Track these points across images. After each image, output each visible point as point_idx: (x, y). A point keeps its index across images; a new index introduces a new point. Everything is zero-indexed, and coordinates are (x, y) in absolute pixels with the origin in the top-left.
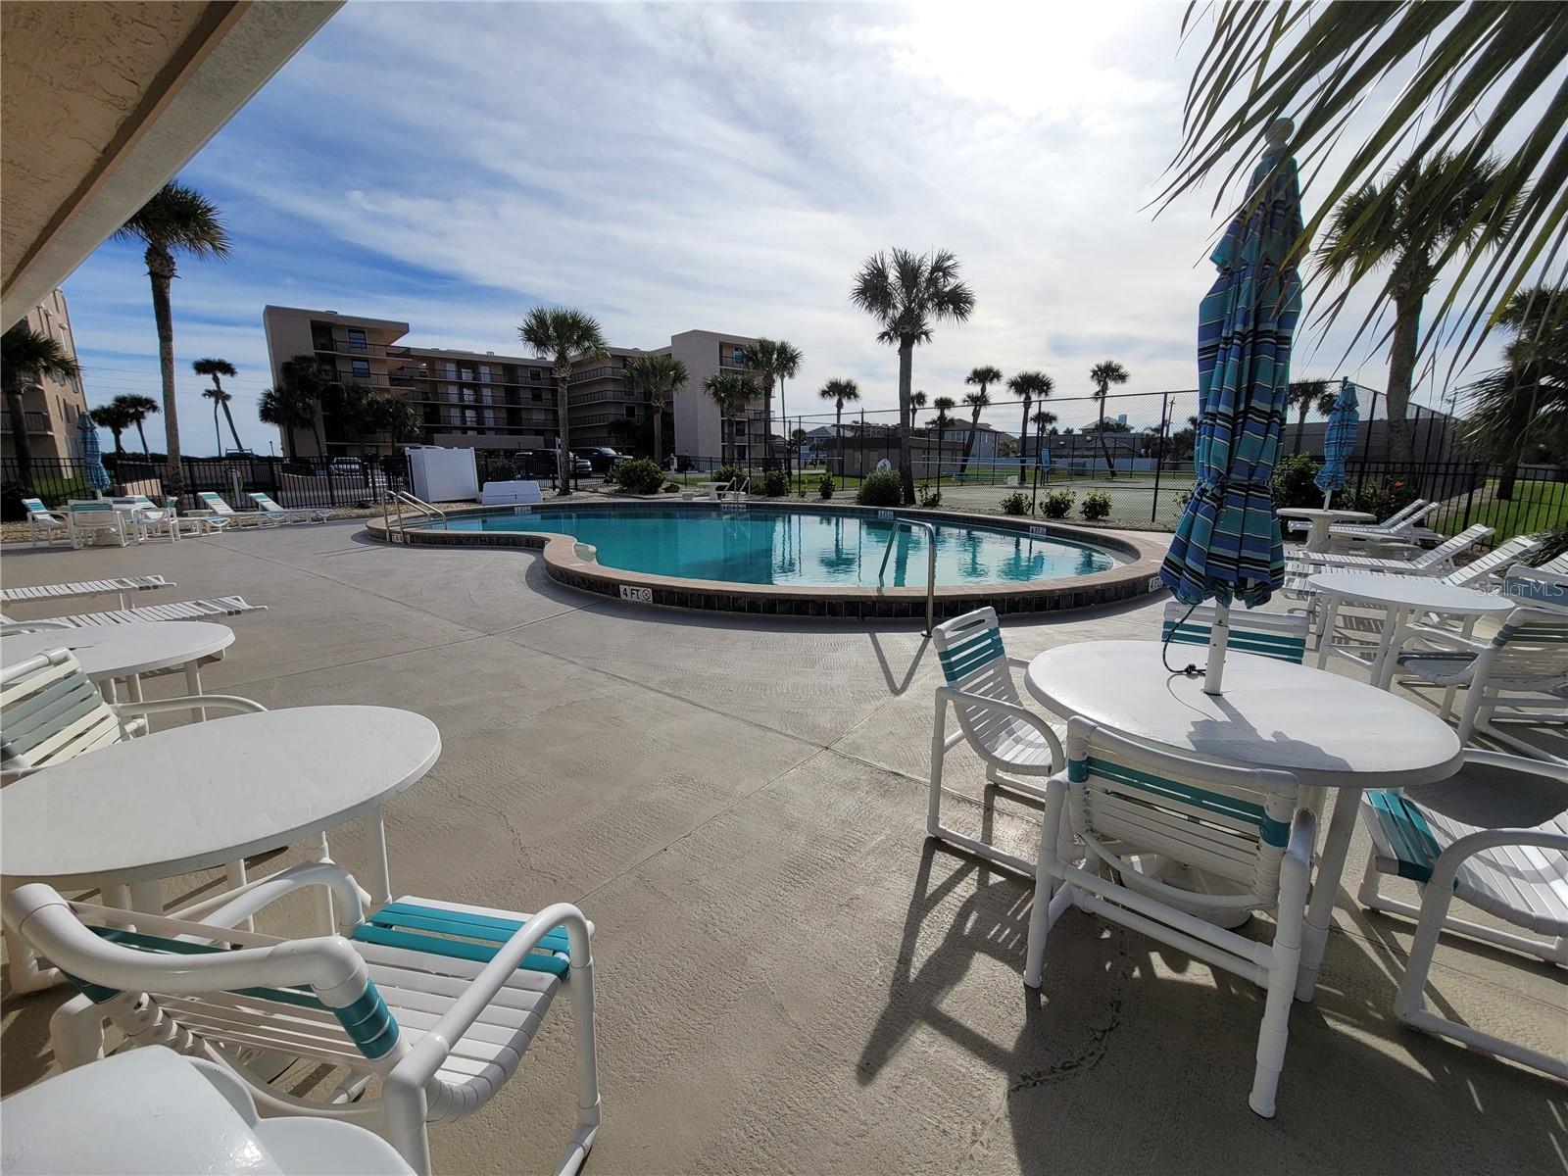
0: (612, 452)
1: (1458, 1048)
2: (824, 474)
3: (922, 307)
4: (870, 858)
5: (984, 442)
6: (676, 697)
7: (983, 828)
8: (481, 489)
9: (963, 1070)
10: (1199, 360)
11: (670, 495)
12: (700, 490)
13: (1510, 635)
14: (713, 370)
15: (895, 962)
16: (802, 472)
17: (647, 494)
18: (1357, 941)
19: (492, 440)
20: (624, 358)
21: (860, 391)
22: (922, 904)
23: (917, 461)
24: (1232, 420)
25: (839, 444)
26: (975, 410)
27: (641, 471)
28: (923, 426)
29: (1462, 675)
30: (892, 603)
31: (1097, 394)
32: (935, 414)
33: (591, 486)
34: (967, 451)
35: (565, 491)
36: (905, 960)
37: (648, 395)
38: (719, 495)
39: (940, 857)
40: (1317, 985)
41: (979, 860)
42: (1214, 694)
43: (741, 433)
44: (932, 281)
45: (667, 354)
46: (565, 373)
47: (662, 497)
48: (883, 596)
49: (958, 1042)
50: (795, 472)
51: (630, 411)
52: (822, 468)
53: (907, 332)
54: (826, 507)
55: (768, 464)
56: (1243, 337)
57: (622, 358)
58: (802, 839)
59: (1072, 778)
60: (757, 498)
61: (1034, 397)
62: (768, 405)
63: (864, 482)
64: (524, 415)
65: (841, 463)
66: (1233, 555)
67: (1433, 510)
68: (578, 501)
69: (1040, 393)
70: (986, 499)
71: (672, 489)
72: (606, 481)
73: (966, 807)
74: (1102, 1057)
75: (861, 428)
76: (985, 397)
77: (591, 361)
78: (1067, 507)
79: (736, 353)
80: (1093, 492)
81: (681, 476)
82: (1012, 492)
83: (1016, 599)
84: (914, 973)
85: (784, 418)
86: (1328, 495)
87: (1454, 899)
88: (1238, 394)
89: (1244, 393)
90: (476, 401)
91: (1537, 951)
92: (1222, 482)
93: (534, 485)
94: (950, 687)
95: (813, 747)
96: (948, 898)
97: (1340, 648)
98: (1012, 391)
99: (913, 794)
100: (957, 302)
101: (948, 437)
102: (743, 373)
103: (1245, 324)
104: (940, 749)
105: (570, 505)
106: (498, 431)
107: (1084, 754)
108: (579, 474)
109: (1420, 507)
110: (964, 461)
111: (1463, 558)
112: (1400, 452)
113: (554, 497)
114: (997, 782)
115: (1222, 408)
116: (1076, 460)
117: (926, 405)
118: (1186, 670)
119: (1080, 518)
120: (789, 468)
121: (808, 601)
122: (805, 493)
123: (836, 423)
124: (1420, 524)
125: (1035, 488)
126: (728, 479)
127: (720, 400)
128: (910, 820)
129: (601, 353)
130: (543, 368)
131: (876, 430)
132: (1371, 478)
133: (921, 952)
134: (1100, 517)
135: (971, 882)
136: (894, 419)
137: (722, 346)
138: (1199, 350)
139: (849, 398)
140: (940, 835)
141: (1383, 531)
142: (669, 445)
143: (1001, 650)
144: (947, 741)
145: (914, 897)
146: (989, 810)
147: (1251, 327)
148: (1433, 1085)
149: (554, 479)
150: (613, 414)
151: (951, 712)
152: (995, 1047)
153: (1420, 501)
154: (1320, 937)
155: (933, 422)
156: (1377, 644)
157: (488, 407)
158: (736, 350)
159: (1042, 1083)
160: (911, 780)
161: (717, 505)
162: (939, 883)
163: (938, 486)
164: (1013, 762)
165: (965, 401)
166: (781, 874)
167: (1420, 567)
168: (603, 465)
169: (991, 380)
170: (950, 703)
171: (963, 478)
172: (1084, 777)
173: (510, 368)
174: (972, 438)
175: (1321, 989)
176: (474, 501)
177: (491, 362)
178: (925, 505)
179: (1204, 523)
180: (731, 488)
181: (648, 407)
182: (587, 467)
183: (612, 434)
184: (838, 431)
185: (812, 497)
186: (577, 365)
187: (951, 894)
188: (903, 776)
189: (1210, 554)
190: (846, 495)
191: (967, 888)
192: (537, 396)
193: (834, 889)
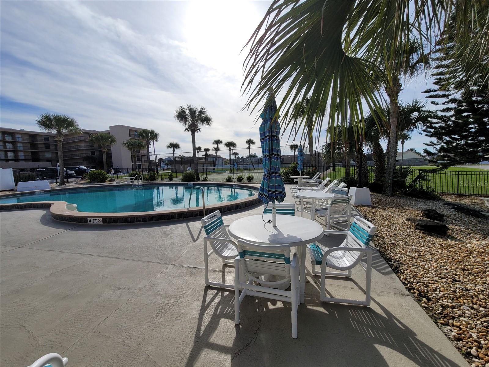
0: (85, 168)
1: (333, 304)
2: (170, 173)
3: (197, 121)
4: (187, 298)
5: (219, 161)
6: (113, 257)
7: (222, 279)
8: (16, 185)
9: (218, 359)
10: (261, 142)
11: (111, 182)
12: (123, 180)
13: (333, 203)
14: (127, 138)
15: (196, 331)
16: (162, 172)
17: (101, 182)
18: (313, 284)
19: (22, 165)
20: (89, 134)
21: (180, 146)
22: (204, 308)
23: (200, 167)
24: (270, 156)
25: (175, 163)
26: (216, 152)
27: (98, 175)
28: (202, 157)
29: (326, 213)
30: (192, 212)
31: (248, 147)
32: (204, 153)
33: (75, 181)
34: (215, 164)
35: (62, 183)
36: (199, 329)
37: (100, 147)
38: (131, 181)
39: (210, 291)
40: (305, 298)
41: (221, 289)
42: (275, 227)
43: (139, 159)
44: (199, 115)
45: (108, 133)
46: (60, 138)
47: (108, 183)
48: (189, 211)
49: (216, 350)
50: (160, 172)
51: (93, 153)
52: (169, 171)
53: (193, 129)
54: (171, 183)
55: (150, 170)
56: (269, 137)
57: (88, 133)
58: (163, 298)
59: (240, 257)
60: (146, 182)
61: (232, 148)
62: (148, 150)
63: (183, 174)
64: (41, 154)
65: (176, 168)
66: (274, 190)
67: (320, 175)
68: (69, 187)
69: (233, 147)
70: (221, 178)
71: (112, 180)
72: (82, 179)
73: (217, 273)
74: (256, 338)
75: (181, 157)
76: (218, 148)
77: (73, 134)
78: (243, 179)
79: (136, 133)
80: (249, 174)
81: (116, 175)
82: (228, 175)
83: (229, 207)
84: (202, 332)
85: (155, 155)
86: (300, 172)
87: (326, 267)
88: (270, 150)
89: (271, 150)
90: (14, 148)
91: (345, 275)
92: (269, 172)
93: (46, 182)
94: (208, 237)
95: (167, 265)
96: (212, 304)
97: (305, 210)
98: (226, 146)
99: (201, 273)
100: (207, 121)
101: (209, 160)
102: (138, 140)
103: (269, 134)
104: (207, 256)
105: (64, 189)
106: (25, 160)
107: (243, 250)
108: (69, 177)
109: (318, 174)
110: (214, 167)
111: (326, 185)
112: (313, 162)
113: (57, 186)
114: (226, 263)
115: (267, 154)
116: (244, 165)
117: (202, 151)
118: (269, 221)
119: (246, 182)
120: (157, 171)
121: (164, 215)
122: (163, 179)
123: (173, 156)
124: (319, 178)
125: (234, 174)
126: (135, 176)
127: (130, 149)
128: (200, 282)
129: (78, 131)
130: (50, 136)
131: (187, 158)
132: (309, 168)
133: (204, 324)
134: (251, 181)
135: (219, 297)
136: (191, 155)
137: (130, 131)
138: (261, 139)
139: (177, 148)
140: (209, 284)
141: (312, 180)
142: (110, 164)
143: (223, 223)
144: (209, 254)
145: (202, 307)
146: (224, 272)
147: (270, 134)
148: (329, 315)
149: (56, 179)
150: (84, 154)
151: (209, 245)
152: (227, 347)
153: (318, 173)
154: (303, 285)
155: (204, 156)
156: (311, 208)
157: (21, 151)
158: (136, 132)
159: (240, 353)
160: (200, 268)
161: (130, 185)
162: (209, 300)
163: (207, 175)
164: (228, 256)
165: (213, 149)
166: (155, 313)
167: (319, 188)
168: (80, 173)
169: (220, 143)
170: (208, 242)
171: (214, 172)
172: (244, 256)
173: (33, 136)
174: (216, 160)
175: (306, 299)
176: (12, 190)
177: (22, 133)
178: (203, 181)
179: (267, 182)
180: (136, 179)
181: (100, 151)
182: (73, 174)
183: (85, 161)
184: (174, 158)
185: (166, 180)
186: (66, 135)
187: (213, 302)
188: (197, 268)
189: (269, 190)
190: (177, 179)
191: (218, 299)
192: (47, 147)
193: (175, 312)
